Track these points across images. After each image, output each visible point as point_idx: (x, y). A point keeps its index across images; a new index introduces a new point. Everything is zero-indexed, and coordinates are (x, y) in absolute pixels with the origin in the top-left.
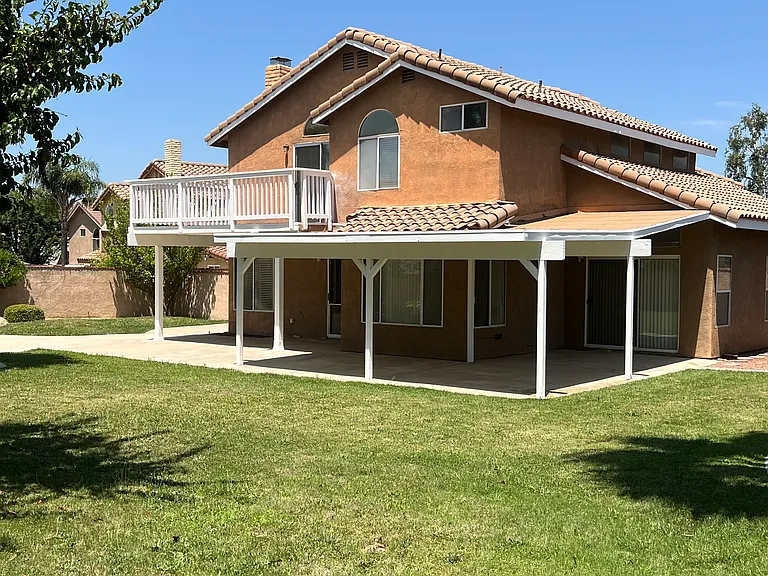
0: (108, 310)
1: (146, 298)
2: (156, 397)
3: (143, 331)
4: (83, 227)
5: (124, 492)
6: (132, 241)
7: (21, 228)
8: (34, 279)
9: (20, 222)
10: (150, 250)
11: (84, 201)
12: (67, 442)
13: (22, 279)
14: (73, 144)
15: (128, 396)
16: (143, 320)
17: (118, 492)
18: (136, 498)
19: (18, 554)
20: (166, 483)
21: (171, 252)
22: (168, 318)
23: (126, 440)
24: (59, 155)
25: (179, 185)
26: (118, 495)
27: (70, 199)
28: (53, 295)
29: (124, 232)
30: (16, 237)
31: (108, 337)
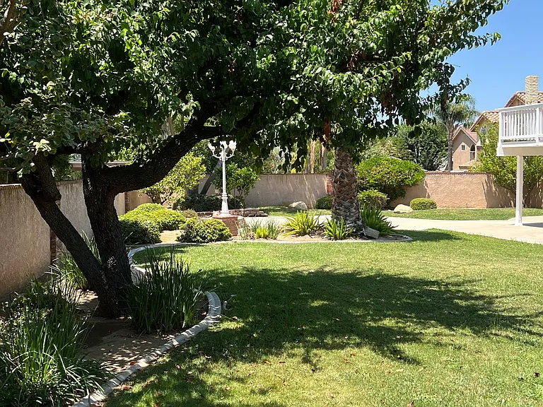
0: (480, 202)
1: (509, 195)
2: (517, 267)
3: (507, 219)
4: (463, 144)
5: (496, 335)
6: (500, 153)
7: (422, 146)
8: (430, 180)
9: (421, 142)
10: (512, 159)
11: (465, 125)
12: (454, 295)
13: (422, 181)
14: (464, 87)
15: (497, 265)
16: (506, 210)
17: (492, 334)
18: (505, 340)
19: (425, 368)
20: (528, 332)
21: (529, 160)
22: (526, 210)
23: (497, 297)
24: (454, 95)
25: (537, 110)
26: (492, 337)
27: (454, 125)
28: (442, 192)
29: (494, 147)
30: (418, 153)
31: (481, 222)
